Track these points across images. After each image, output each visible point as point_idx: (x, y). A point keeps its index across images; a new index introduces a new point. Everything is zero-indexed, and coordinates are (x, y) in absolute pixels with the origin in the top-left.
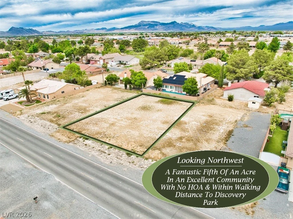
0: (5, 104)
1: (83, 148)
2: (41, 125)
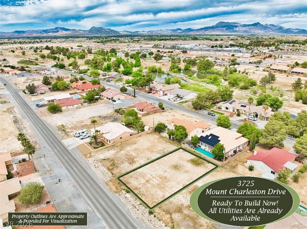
0: (81, 144)
1: (123, 200)
2: (101, 172)
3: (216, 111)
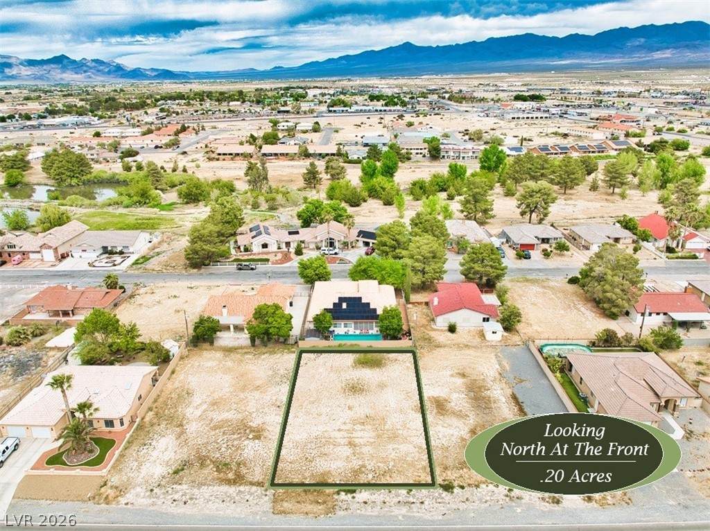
1: (368, 511)
3: (246, 257)
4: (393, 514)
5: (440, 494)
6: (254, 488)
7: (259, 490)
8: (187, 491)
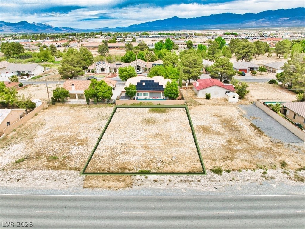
3: (93, 75)
4: (177, 188)
5: (212, 175)
6: (72, 172)
7: (76, 173)
8: (22, 173)
